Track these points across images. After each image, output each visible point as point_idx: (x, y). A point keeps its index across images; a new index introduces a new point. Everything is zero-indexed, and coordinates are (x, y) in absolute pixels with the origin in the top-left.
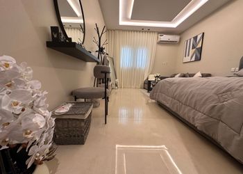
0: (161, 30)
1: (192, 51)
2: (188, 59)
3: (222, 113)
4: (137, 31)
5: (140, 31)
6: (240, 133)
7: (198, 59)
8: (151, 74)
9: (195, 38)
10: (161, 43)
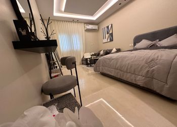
0: (86, 22)
1: (107, 36)
2: (105, 40)
3: (154, 74)
4: (69, 22)
5: (71, 22)
6: (167, 83)
7: (111, 40)
8: (85, 53)
9: (108, 27)
10: (88, 30)
